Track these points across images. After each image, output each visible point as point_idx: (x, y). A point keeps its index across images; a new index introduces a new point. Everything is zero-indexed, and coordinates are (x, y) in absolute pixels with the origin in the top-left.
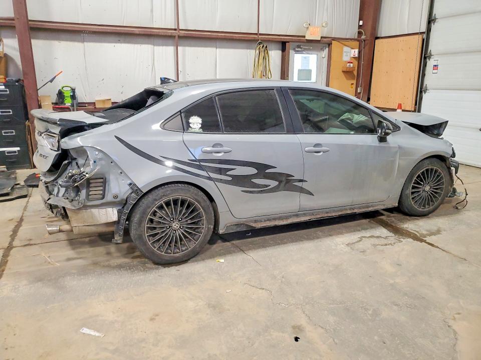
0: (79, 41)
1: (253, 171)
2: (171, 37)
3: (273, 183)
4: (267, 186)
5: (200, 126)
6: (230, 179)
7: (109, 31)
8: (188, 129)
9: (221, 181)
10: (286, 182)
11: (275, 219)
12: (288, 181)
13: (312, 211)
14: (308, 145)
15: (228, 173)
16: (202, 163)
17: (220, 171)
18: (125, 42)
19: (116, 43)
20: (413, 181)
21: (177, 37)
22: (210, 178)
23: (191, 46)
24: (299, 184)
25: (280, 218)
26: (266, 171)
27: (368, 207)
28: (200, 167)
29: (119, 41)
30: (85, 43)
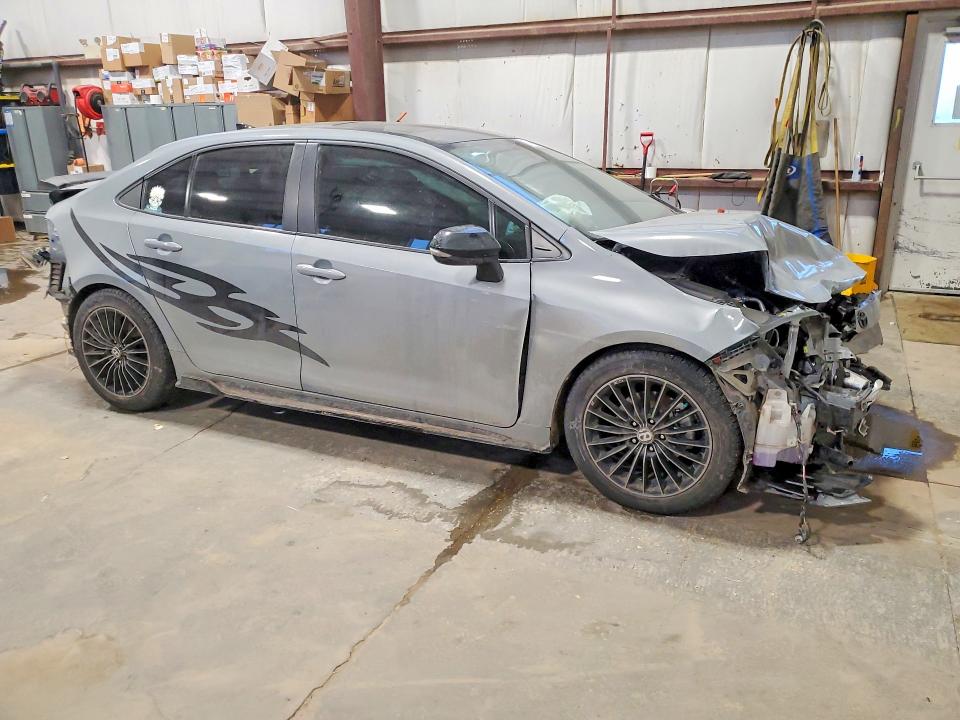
0: (452, 59)
1: (208, 291)
2: (599, 34)
3: (246, 323)
4: (236, 325)
5: (160, 203)
6: (178, 297)
7: (488, 36)
8: (145, 207)
9: (164, 297)
10: (264, 324)
11: (261, 391)
12: (271, 324)
13: (331, 398)
14: (304, 259)
15: (174, 286)
16: (142, 264)
17: (165, 281)
18: (523, 53)
19: (508, 55)
20: (591, 402)
21: (609, 33)
22: (148, 290)
23: (648, 49)
24: (293, 335)
25: (271, 393)
26: (230, 296)
27: (463, 428)
28: (138, 269)
29: (514, 53)
30: (461, 61)
